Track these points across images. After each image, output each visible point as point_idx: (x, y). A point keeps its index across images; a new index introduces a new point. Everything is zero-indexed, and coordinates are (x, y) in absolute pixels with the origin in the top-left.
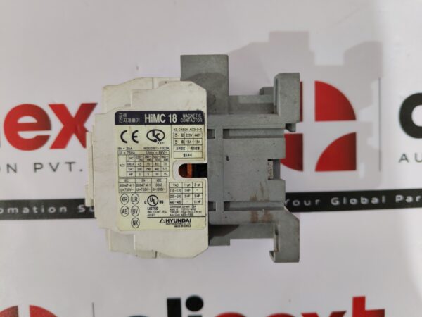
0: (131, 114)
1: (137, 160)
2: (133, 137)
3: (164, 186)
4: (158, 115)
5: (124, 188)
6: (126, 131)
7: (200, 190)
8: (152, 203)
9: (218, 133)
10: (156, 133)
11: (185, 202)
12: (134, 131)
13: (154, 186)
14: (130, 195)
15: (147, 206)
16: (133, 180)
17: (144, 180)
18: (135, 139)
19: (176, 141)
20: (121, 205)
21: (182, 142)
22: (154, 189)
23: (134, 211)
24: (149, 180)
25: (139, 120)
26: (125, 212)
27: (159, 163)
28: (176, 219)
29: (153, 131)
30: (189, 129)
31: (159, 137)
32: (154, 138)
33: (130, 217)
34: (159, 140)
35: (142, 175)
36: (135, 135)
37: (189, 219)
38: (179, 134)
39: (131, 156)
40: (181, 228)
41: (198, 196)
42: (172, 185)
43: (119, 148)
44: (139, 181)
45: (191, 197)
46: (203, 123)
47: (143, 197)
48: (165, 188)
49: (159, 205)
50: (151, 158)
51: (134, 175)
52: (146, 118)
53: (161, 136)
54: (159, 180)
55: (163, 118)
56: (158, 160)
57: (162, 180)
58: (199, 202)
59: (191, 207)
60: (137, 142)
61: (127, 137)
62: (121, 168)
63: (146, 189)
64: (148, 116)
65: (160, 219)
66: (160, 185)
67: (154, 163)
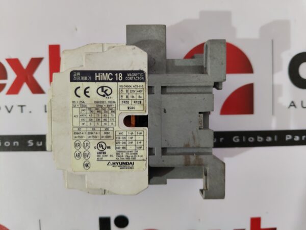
0: (84, 73)
1: (88, 112)
2: (85, 92)
3: (111, 134)
4: (107, 74)
5: (77, 135)
6: (79, 87)
7: (141, 138)
8: (101, 149)
9: (157, 90)
10: (105, 89)
11: (129, 148)
12: (87, 87)
13: (103, 134)
14: (82, 142)
15: (97, 150)
16: (85, 129)
17: (94, 129)
18: (87, 94)
19: (122, 96)
20: (75, 150)
21: (127, 97)
22: (103, 137)
23: (86, 155)
24: (99, 129)
25: (90, 78)
26: (78, 156)
27: (107, 114)
28: (121, 162)
29: (102, 87)
30: (132, 86)
31: (107, 92)
32: (103, 93)
33: (82, 160)
34: (108, 95)
35: (93, 124)
36: (87, 90)
37: (132, 162)
38: (124, 90)
39: (84, 109)
40: (125, 170)
41: (140, 143)
42: (117, 133)
43: (74, 102)
44: (90, 129)
45: (134, 144)
46: (144, 81)
47: (94, 143)
48: (112, 135)
49: (107, 150)
50: (101, 110)
51: (85, 125)
52: (96, 76)
53: (109, 92)
54: (107, 129)
55: (111, 77)
56: (106, 112)
57: (110, 129)
58: (141, 147)
59: (134, 152)
60: (89, 97)
61: (80, 92)
62: (74, 118)
63: (96, 137)
64: (98, 75)
65: (108, 162)
66: (108, 133)
67: (103, 114)
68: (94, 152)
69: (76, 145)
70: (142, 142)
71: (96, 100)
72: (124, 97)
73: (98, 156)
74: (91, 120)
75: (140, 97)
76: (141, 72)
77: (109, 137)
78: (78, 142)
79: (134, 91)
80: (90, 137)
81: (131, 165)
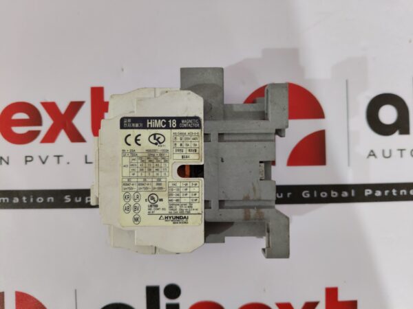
68: (144, 205)
69: (125, 198)
70: (198, 194)
71: (148, 149)
72: (178, 145)
73: (149, 209)
74: (142, 170)
75: (195, 145)
76: (197, 118)
77: (161, 188)
78: (127, 194)
79: (189, 139)
80: (140, 188)
81: (185, 220)
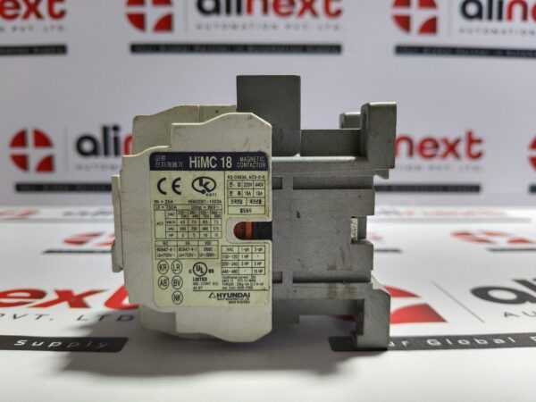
0: (171, 156)
1: (179, 216)
2: (174, 186)
3: (214, 251)
4: (207, 158)
5: (161, 253)
6: (165, 179)
7: (261, 257)
8: (199, 273)
9: (288, 185)
10: (205, 181)
11: (242, 271)
12: (176, 177)
13: (201, 250)
14: (170, 262)
15: (193, 275)
16: (175, 243)
17: (188, 243)
18: (177, 189)
19: (231, 192)
20: (157, 275)
21: (239, 193)
22: (202, 255)
23: (176, 283)
24: (196, 243)
25: (181, 164)
26: (163, 283)
27: (209, 220)
28: (230, 293)
29: (201, 179)
30: (248, 177)
31: (208, 186)
32: (202, 188)
33: (170, 290)
34: (209, 191)
35: (186, 236)
36: (177, 183)
37: (247, 293)
38: (235, 183)
39: (172, 212)
40: (236, 305)
41: (260, 264)
42: (225, 250)
43: (156, 201)
44: (182, 243)
45: (250, 265)
46: (266, 168)
47: (188, 264)
48: (216, 253)
49: (208, 275)
50: (199, 214)
51: (175, 236)
52: (191, 162)
53: (210, 186)
54: (208, 243)
55: (213, 162)
56: (206, 217)
57: (213, 243)
58: (261, 271)
59: (250, 278)
60: (179, 193)
61: (166, 186)
62: (158, 227)
63: (191, 255)
64: (193, 159)
65: (210, 293)
66: (209, 249)
67: (202, 220)
68: (188, 279)
69: (160, 268)
70: (263, 262)
71: (190, 198)
72: (235, 193)
73: (194, 284)
74: (184, 229)
75: (260, 194)
76: (262, 155)
77: (212, 255)
78: (163, 263)
79: (250, 184)
80: (182, 255)
81: (245, 298)
